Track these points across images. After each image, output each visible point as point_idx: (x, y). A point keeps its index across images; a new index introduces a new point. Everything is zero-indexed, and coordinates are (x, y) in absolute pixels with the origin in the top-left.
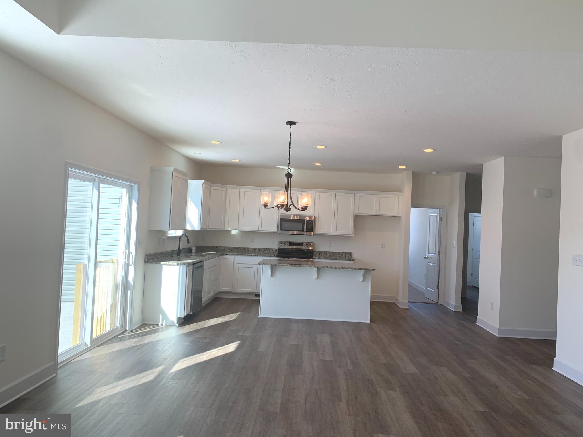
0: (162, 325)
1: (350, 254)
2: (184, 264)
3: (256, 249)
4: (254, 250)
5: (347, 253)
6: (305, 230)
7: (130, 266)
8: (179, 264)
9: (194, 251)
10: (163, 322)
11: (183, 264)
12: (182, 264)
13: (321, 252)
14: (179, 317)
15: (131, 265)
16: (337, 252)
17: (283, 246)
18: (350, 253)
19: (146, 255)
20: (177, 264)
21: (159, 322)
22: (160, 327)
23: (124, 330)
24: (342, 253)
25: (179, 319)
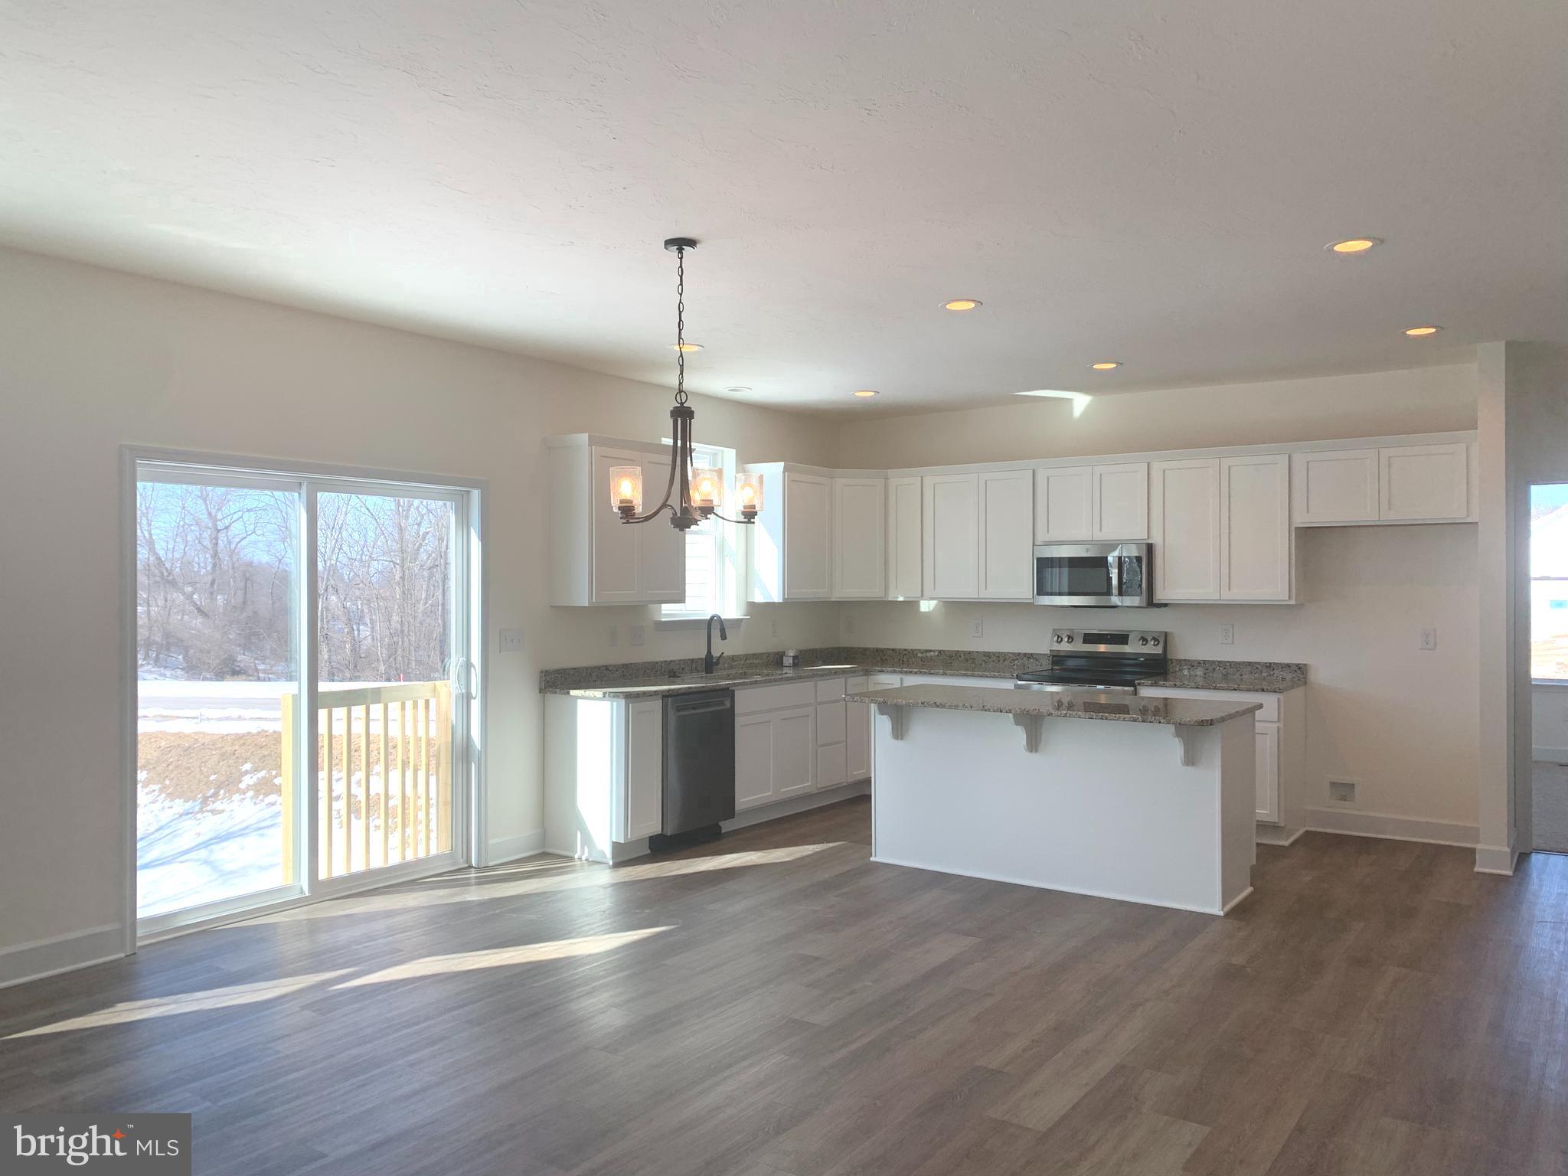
0: (580, 859)
1: (1300, 668)
2: (616, 695)
3: (987, 655)
4: (984, 658)
5: (1288, 666)
6: (1115, 591)
7: (472, 701)
8: (607, 695)
9: (788, 661)
10: (583, 853)
11: (614, 697)
12: (612, 695)
13: (1195, 664)
14: (614, 841)
15: (475, 698)
16: (1250, 664)
17: (1065, 647)
18: (1298, 665)
19: (542, 672)
20: (602, 696)
21: (576, 853)
22: (578, 863)
23: (466, 865)
24: (1270, 666)
25: (616, 846)
